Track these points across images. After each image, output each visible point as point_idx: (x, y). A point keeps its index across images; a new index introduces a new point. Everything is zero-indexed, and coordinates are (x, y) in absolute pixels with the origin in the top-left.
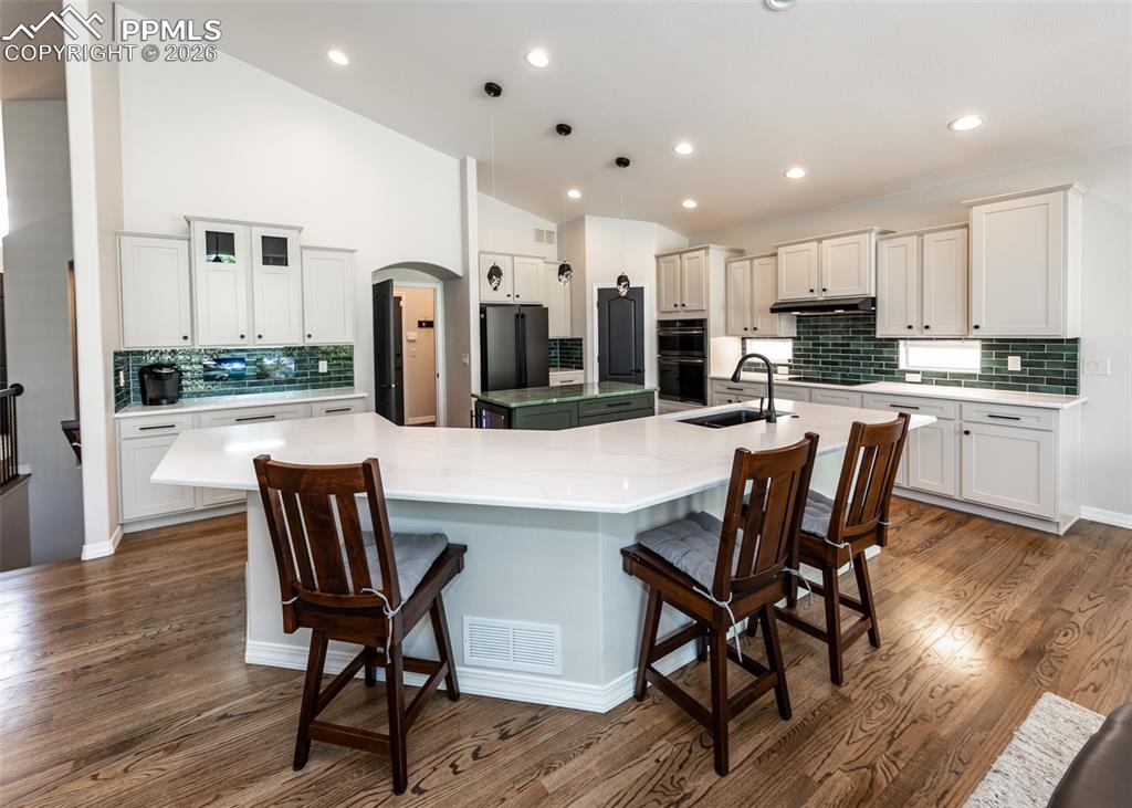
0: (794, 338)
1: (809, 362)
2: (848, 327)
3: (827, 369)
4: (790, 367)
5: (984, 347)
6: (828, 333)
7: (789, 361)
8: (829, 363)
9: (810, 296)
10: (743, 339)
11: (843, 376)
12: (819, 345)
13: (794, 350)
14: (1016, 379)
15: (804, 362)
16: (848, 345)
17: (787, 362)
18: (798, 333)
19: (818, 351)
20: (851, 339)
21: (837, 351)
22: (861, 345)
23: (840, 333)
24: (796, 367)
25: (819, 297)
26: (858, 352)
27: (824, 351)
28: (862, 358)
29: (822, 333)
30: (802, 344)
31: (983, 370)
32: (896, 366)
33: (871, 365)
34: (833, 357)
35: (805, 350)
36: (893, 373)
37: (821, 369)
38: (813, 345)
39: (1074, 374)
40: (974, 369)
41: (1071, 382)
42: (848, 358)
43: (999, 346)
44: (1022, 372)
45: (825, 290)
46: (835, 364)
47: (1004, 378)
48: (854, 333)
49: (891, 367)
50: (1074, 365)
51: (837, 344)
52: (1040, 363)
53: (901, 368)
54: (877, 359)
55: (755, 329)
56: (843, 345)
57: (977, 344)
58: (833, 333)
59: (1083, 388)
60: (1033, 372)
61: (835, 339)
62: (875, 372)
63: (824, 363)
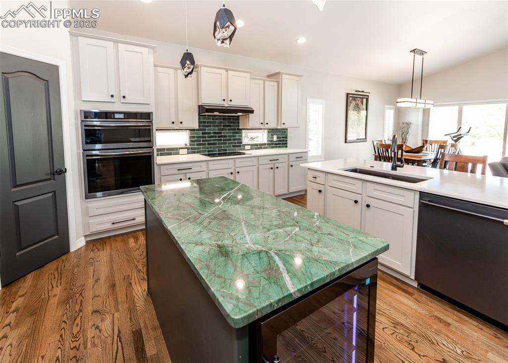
0: (193, 130)
1: (200, 145)
2: (221, 123)
3: (211, 148)
4: (188, 149)
5: (269, 132)
6: (210, 126)
7: (186, 145)
8: (211, 144)
9: (222, 103)
11: (219, 150)
12: (206, 133)
13: (191, 137)
14: (276, 144)
15: (197, 145)
16: (221, 133)
17: (184, 146)
19: (205, 137)
20: (222, 129)
21: (215, 137)
22: (227, 133)
23: (217, 126)
24: (192, 149)
26: (225, 136)
27: (209, 137)
28: (228, 140)
29: (207, 126)
30: (196, 133)
31: (268, 141)
32: (241, 143)
33: (231, 143)
34: (214, 140)
35: (197, 137)
36: (240, 146)
37: (207, 148)
38: (203, 133)
39: (287, 141)
40: (265, 141)
41: (286, 144)
42: (221, 140)
43: (272, 131)
44: (277, 141)
45: (231, 101)
46: (215, 144)
47: (272, 144)
48: (224, 126)
49: (239, 144)
50: (286, 137)
51: (215, 133)
52: (280, 138)
53: (243, 143)
54: (234, 140)
55: (181, 123)
56: (218, 133)
57: (266, 131)
58: (213, 126)
59: (288, 145)
60: (279, 141)
61: (214, 130)
62: (233, 146)
63: (209, 144)
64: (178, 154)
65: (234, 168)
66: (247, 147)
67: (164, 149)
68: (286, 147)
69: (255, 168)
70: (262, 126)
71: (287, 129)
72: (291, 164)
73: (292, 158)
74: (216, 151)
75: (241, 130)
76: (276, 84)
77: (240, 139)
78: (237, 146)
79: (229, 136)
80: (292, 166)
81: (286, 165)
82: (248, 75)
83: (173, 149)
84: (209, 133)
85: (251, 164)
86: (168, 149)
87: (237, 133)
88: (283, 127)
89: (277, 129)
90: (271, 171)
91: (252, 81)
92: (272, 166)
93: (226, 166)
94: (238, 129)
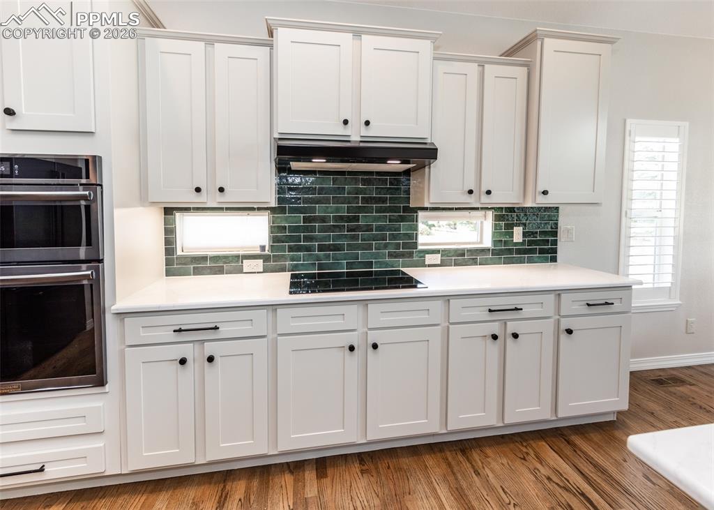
0: (272, 210)
1: (299, 249)
2: (358, 191)
3: (328, 257)
4: (266, 259)
5: (498, 218)
6: (327, 201)
7: (263, 248)
8: (329, 248)
9: (339, 130)
10: (168, 211)
12: (314, 219)
13: (273, 229)
14: (519, 252)
15: (290, 249)
16: (356, 219)
17: (258, 252)
18: (280, 200)
19: (313, 229)
20: (360, 209)
21: (341, 228)
22: (377, 219)
23: (344, 201)
24: (272, 259)
25: (355, 135)
26: (369, 228)
27: (322, 230)
28: (375, 238)
29: (318, 201)
30: (286, 220)
31: (495, 242)
32: (415, 245)
33: (386, 246)
34: (335, 238)
35: (293, 229)
36: (411, 255)
38: (305, 220)
39: (555, 243)
40: (488, 243)
41: (555, 251)
42: (355, 238)
43: (506, 216)
44: (523, 243)
45: (367, 123)
46: (337, 248)
47: (510, 251)
48: (365, 200)
49: (409, 247)
50: (555, 234)
51: (341, 218)
52: (534, 234)
53: (420, 247)
54: (394, 237)
55: (221, 190)
56: (349, 219)
57: (490, 214)
58: (336, 200)
59: (559, 255)
60: (530, 243)
61: (337, 210)
62: (390, 255)
63: (321, 248)
64: (240, 271)
65: (362, 330)
66: (429, 259)
67: (204, 258)
68: (554, 260)
69: (435, 335)
70: (472, 201)
71: (557, 208)
72: (565, 324)
73: (570, 305)
74: (339, 266)
75: (416, 210)
76: (521, 72)
77: (410, 236)
78: (402, 255)
79: (379, 228)
80: (569, 332)
81: (548, 327)
82: (425, 47)
83: (226, 258)
84: (323, 220)
85: (422, 318)
86: (215, 259)
87: (402, 219)
88: (542, 201)
89: (523, 209)
90: (494, 348)
91: (442, 66)
92: (495, 328)
93: (336, 323)
94: (407, 209)
